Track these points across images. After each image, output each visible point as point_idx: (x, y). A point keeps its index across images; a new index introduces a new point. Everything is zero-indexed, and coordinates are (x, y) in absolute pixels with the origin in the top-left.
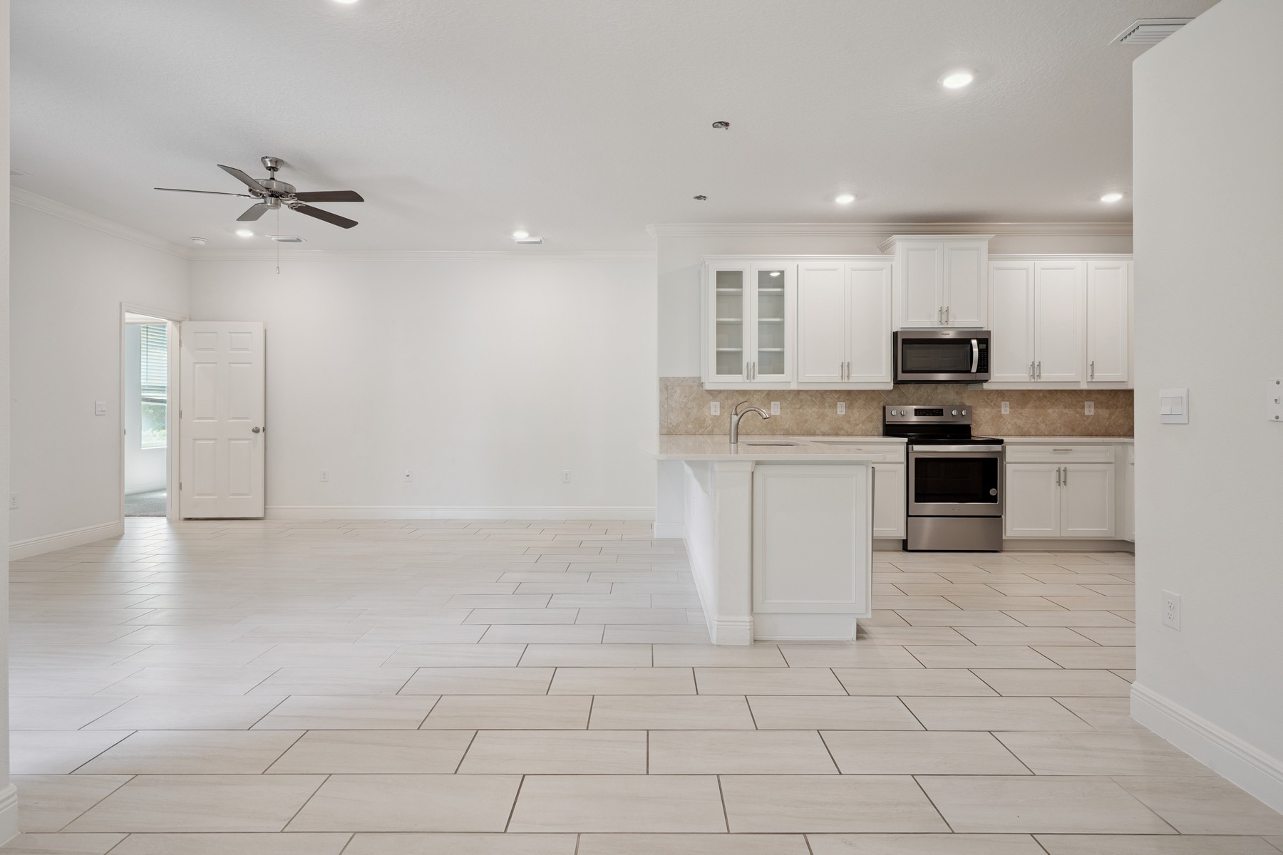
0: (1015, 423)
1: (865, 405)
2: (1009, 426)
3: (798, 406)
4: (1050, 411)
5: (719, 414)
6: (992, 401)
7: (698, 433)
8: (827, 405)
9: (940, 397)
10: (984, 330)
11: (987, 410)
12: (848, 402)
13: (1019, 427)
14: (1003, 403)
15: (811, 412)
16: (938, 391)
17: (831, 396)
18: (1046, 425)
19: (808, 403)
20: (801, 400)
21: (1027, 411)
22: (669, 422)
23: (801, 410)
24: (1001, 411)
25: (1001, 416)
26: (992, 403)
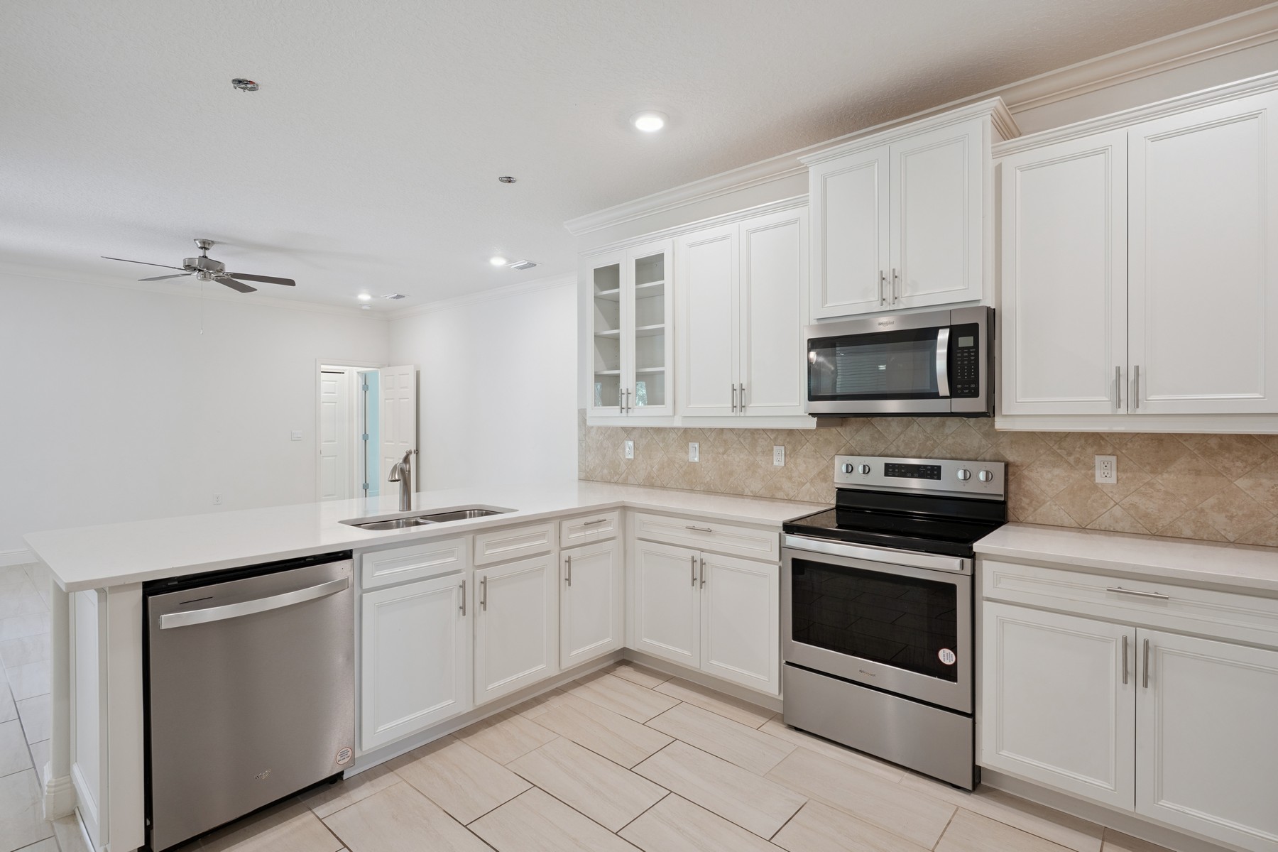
0: (1134, 506)
1: (815, 451)
2: (1118, 511)
3: (721, 450)
4: (1242, 483)
5: (632, 457)
6: (1069, 454)
7: (613, 481)
8: (759, 449)
9: (950, 441)
10: (981, 304)
11: (1057, 471)
12: (789, 447)
13: (1146, 515)
14: (1098, 459)
15: (738, 458)
16: (947, 431)
17: (765, 436)
18: (1231, 518)
19: (735, 446)
20: (725, 441)
21: (1167, 480)
22: (587, 464)
23: (725, 456)
24: (1093, 476)
25: (1095, 487)
26: (1071, 459)
